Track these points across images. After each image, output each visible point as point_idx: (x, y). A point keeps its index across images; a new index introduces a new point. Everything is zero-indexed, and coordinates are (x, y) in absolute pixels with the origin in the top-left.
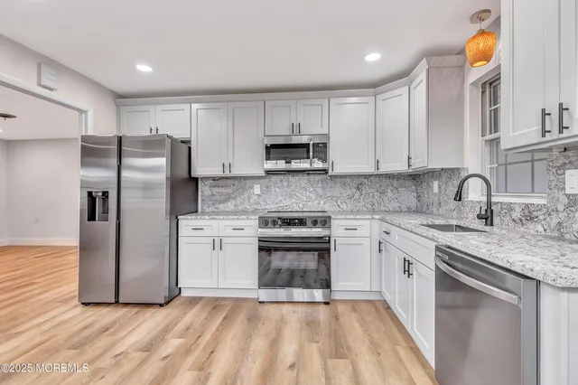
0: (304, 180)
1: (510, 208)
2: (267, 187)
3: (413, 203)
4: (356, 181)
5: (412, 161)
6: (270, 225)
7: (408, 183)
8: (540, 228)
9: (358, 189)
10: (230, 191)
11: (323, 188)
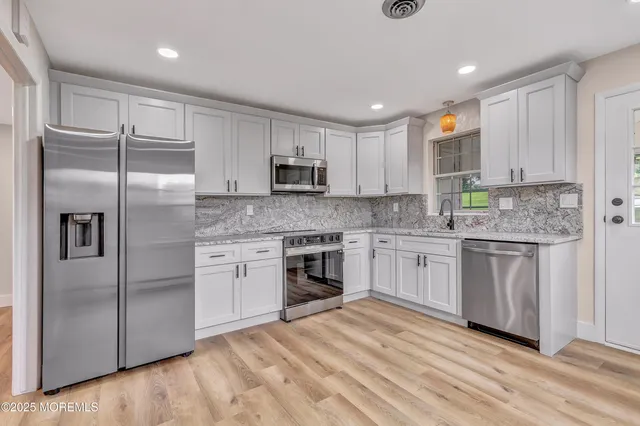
0: (294, 200)
1: (464, 219)
2: (261, 207)
3: (369, 220)
4: (335, 202)
5: (389, 188)
6: (296, 244)
7: (368, 204)
8: (484, 228)
9: (336, 209)
10: (219, 212)
11: (310, 208)
